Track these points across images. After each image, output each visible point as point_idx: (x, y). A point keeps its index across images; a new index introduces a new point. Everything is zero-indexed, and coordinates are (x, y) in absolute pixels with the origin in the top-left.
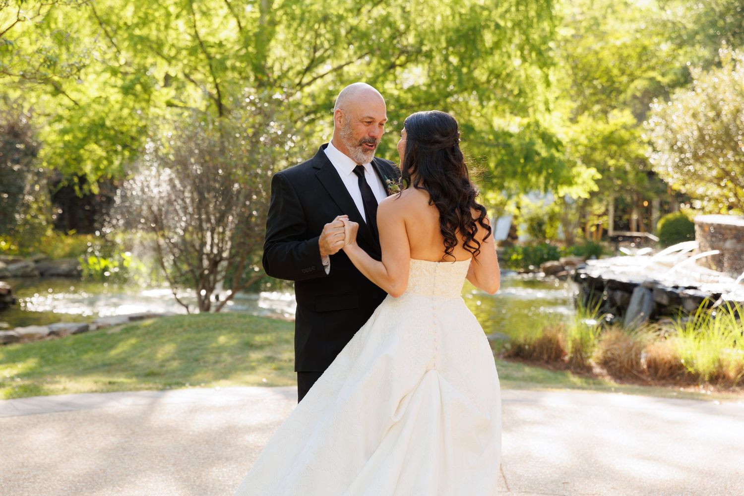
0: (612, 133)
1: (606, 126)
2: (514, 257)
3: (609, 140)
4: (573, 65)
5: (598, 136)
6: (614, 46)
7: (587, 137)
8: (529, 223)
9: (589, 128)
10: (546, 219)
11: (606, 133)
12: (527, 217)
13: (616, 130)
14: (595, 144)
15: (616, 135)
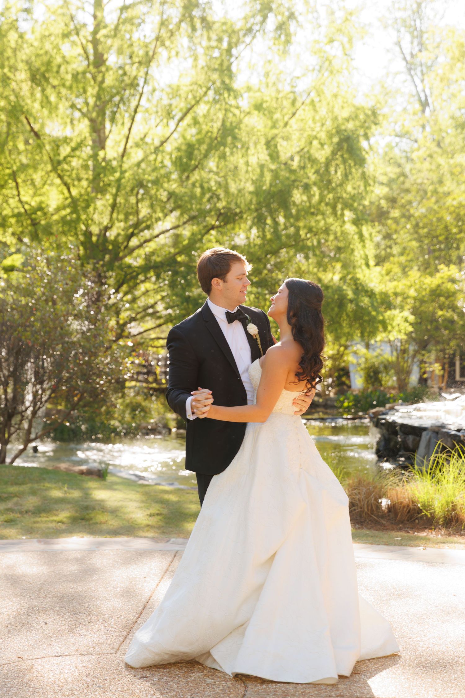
0: (439, 286)
1: (433, 279)
2: (346, 404)
3: (436, 293)
4: (414, 223)
5: (425, 289)
6: (453, 206)
7: (416, 290)
8: (366, 371)
9: (417, 281)
10: (382, 368)
11: (433, 286)
12: (363, 366)
13: (443, 283)
14: (424, 296)
15: (443, 287)
